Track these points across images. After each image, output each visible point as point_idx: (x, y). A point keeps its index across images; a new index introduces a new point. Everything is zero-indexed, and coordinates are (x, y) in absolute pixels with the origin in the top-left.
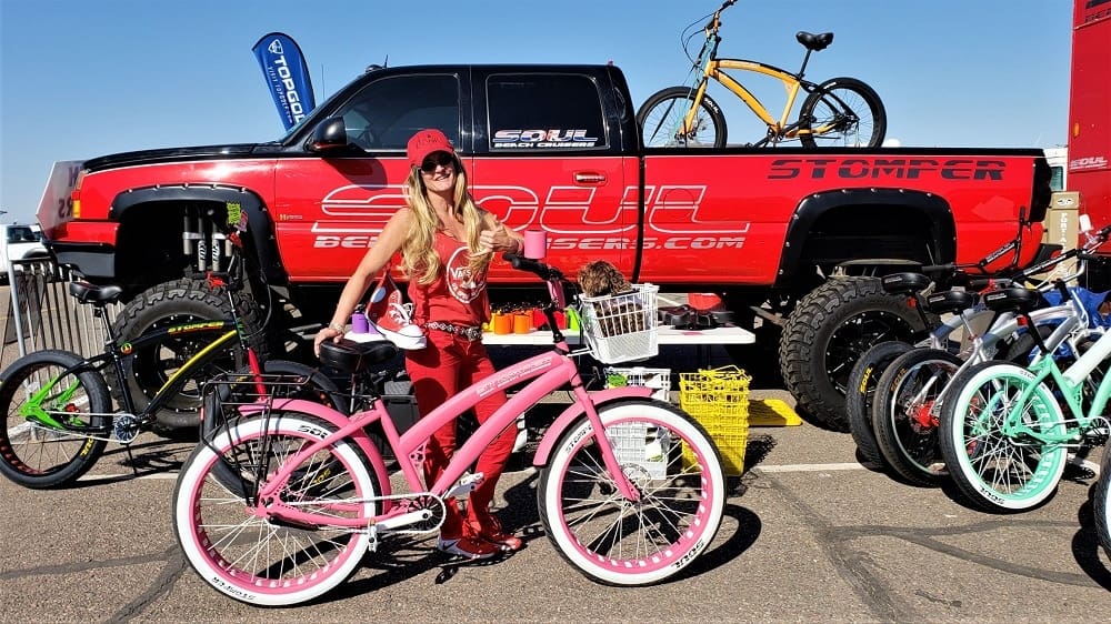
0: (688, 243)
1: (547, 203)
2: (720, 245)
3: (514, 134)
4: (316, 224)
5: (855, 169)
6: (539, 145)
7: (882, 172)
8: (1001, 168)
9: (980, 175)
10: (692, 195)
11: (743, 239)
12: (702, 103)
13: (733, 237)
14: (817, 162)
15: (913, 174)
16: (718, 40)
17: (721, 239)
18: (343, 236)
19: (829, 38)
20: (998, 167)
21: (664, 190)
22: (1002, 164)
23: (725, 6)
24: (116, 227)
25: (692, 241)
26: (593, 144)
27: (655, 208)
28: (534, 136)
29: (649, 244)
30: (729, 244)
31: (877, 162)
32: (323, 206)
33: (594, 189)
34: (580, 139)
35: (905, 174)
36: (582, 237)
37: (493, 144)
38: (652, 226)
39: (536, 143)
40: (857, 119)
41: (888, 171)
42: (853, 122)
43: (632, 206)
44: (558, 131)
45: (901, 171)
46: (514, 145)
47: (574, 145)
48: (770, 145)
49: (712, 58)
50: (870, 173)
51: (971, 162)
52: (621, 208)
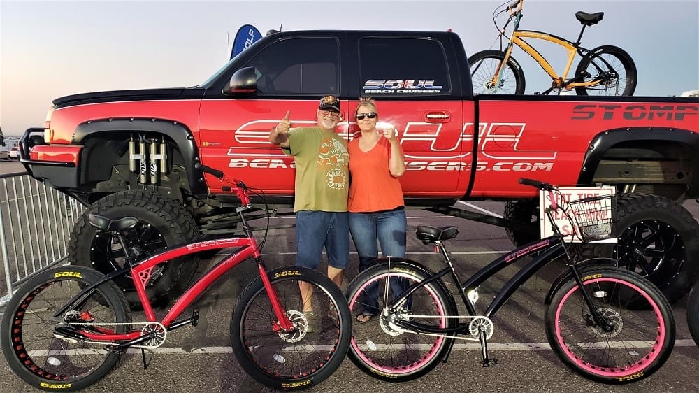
0: (511, 167)
1: (405, 135)
2: (534, 169)
3: (379, 83)
4: (230, 150)
5: (637, 113)
6: (398, 91)
7: (656, 116)
10: (516, 131)
11: (552, 164)
12: (509, 63)
14: (607, 107)
15: (680, 117)
16: (521, 16)
17: (536, 164)
19: (601, 15)
21: (494, 126)
25: (513, 165)
26: (438, 91)
27: (486, 140)
28: (395, 85)
29: (481, 167)
30: (541, 168)
31: (652, 108)
33: (441, 125)
34: (429, 87)
35: (673, 117)
37: (364, 91)
38: (483, 153)
39: (396, 90)
40: (617, 76)
41: (660, 115)
42: (615, 78)
43: (468, 138)
44: (413, 81)
45: (670, 115)
46: (379, 91)
47: (425, 91)
48: (552, 93)
49: (516, 30)
50: (647, 115)
52: (460, 140)
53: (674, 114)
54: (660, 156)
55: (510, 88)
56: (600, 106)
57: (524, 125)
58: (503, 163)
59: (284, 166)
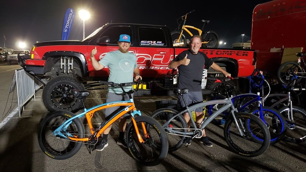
3: (145, 42)
5: (219, 53)
6: (151, 45)
7: (224, 54)
9: (243, 55)
14: (211, 51)
15: (231, 54)
20: (247, 53)
22: (248, 53)
24: (45, 61)
26: (163, 45)
28: (150, 42)
31: (224, 51)
32: (100, 58)
33: (164, 55)
34: (160, 44)
36: (161, 67)
37: (140, 44)
39: (150, 44)
41: (226, 53)
43: (172, 60)
44: (155, 42)
45: (228, 53)
46: (145, 44)
47: (159, 45)
50: (222, 54)
51: (242, 52)
52: (170, 60)
54: (226, 66)
56: (210, 51)
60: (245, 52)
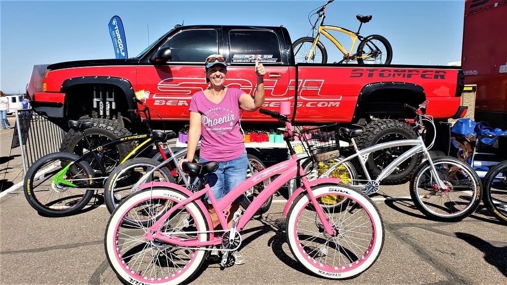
0: (316, 105)
2: (329, 106)
3: (241, 57)
4: (155, 95)
5: (386, 74)
7: (396, 75)
8: (444, 74)
9: (436, 77)
10: (318, 84)
11: (339, 103)
12: (317, 45)
13: (335, 102)
14: (370, 70)
15: (409, 76)
16: (324, 17)
17: (330, 103)
18: (167, 100)
19: (371, 17)
20: (442, 74)
21: (306, 81)
22: (445, 72)
23: (329, 2)
24: (64, 95)
25: (317, 104)
26: (275, 61)
27: (302, 89)
28: (250, 57)
29: (299, 105)
30: (333, 105)
31: (395, 71)
32: (158, 87)
33: (277, 81)
34: (270, 59)
36: (271, 102)
37: (233, 60)
38: (301, 97)
39: (251, 61)
40: (381, 53)
41: (399, 75)
42: (379, 54)
43: (292, 88)
44: (261, 55)
45: (404, 75)
46: (241, 61)
47: (267, 61)
48: (344, 63)
49: (322, 25)
50: (392, 75)
51: (432, 71)
52: (288, 89)
53: (406, 75)
55: (319, 59)
56: (367, 70)
57: (323, 81)
58: (311, 103)
59: (187, 104)
60: (438, 72)
